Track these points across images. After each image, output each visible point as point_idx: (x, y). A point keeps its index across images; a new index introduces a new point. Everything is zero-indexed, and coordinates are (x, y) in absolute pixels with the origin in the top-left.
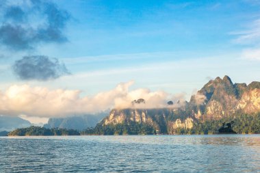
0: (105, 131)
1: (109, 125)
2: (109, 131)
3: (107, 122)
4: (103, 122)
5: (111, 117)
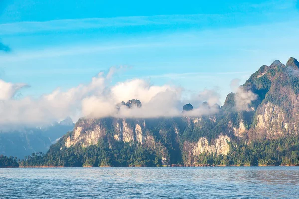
0: (66, 159)
1: (72, 148)
2: (74, 159)
3: (68, 144)
4: (62, 142)
5: (77, 133)
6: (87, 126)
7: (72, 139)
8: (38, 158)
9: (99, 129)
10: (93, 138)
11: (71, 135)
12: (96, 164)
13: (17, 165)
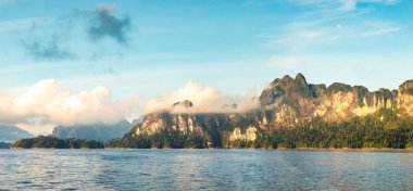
0: (139, 143)
3: (138, 132)
4: (134, 131)
5: (144, 125)
6: (151, 118)
7: (141, 129)
8: (117, 142)
9: (161, 121)
10: (156, 127)
11: (140, 126)
12: (161, 147)
13: (103, 147)
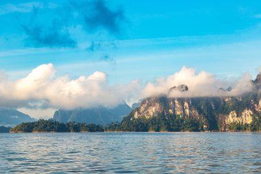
0: (137, 126)
1: (139, 119)
2: (141, 127)
3: (136, 116)
4: (132, 115)
5: (142, 109)
6: (148, 102)
7: (139, 113)
8: (116, 125)
9: (158, 105)
10: (153, 111)
11: (138, 109)
12: (158, 130)
13: (103, 131)
